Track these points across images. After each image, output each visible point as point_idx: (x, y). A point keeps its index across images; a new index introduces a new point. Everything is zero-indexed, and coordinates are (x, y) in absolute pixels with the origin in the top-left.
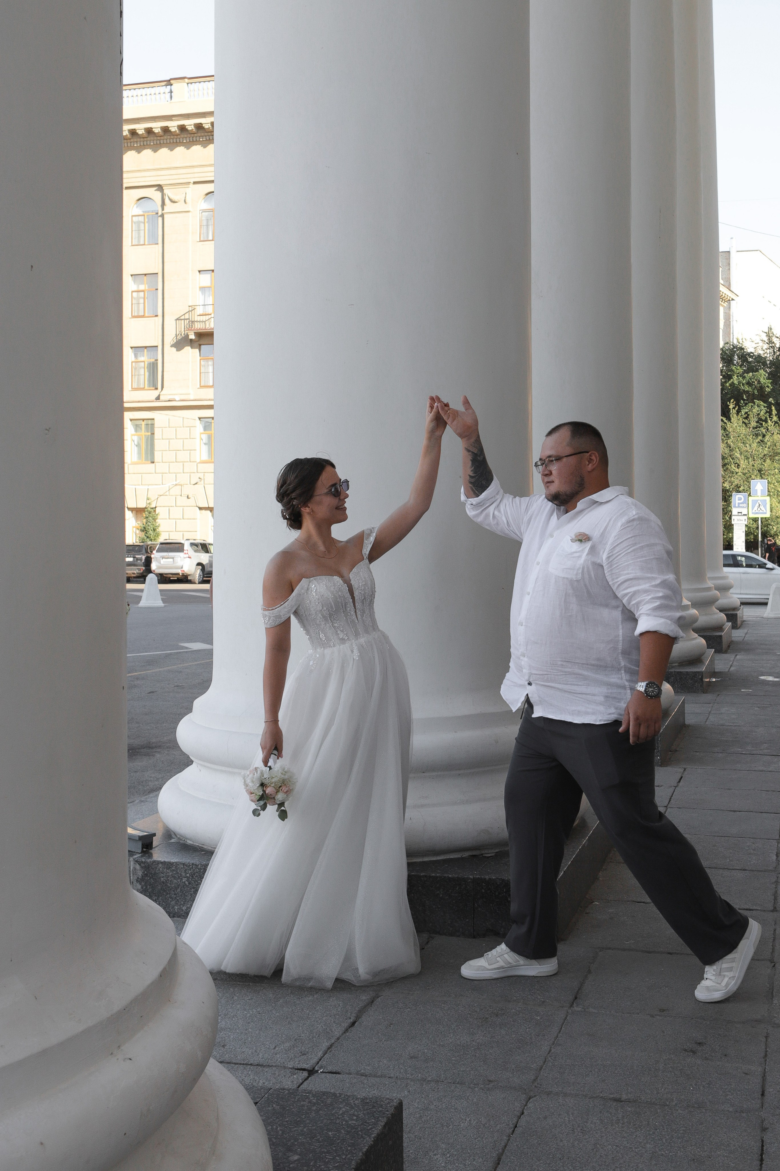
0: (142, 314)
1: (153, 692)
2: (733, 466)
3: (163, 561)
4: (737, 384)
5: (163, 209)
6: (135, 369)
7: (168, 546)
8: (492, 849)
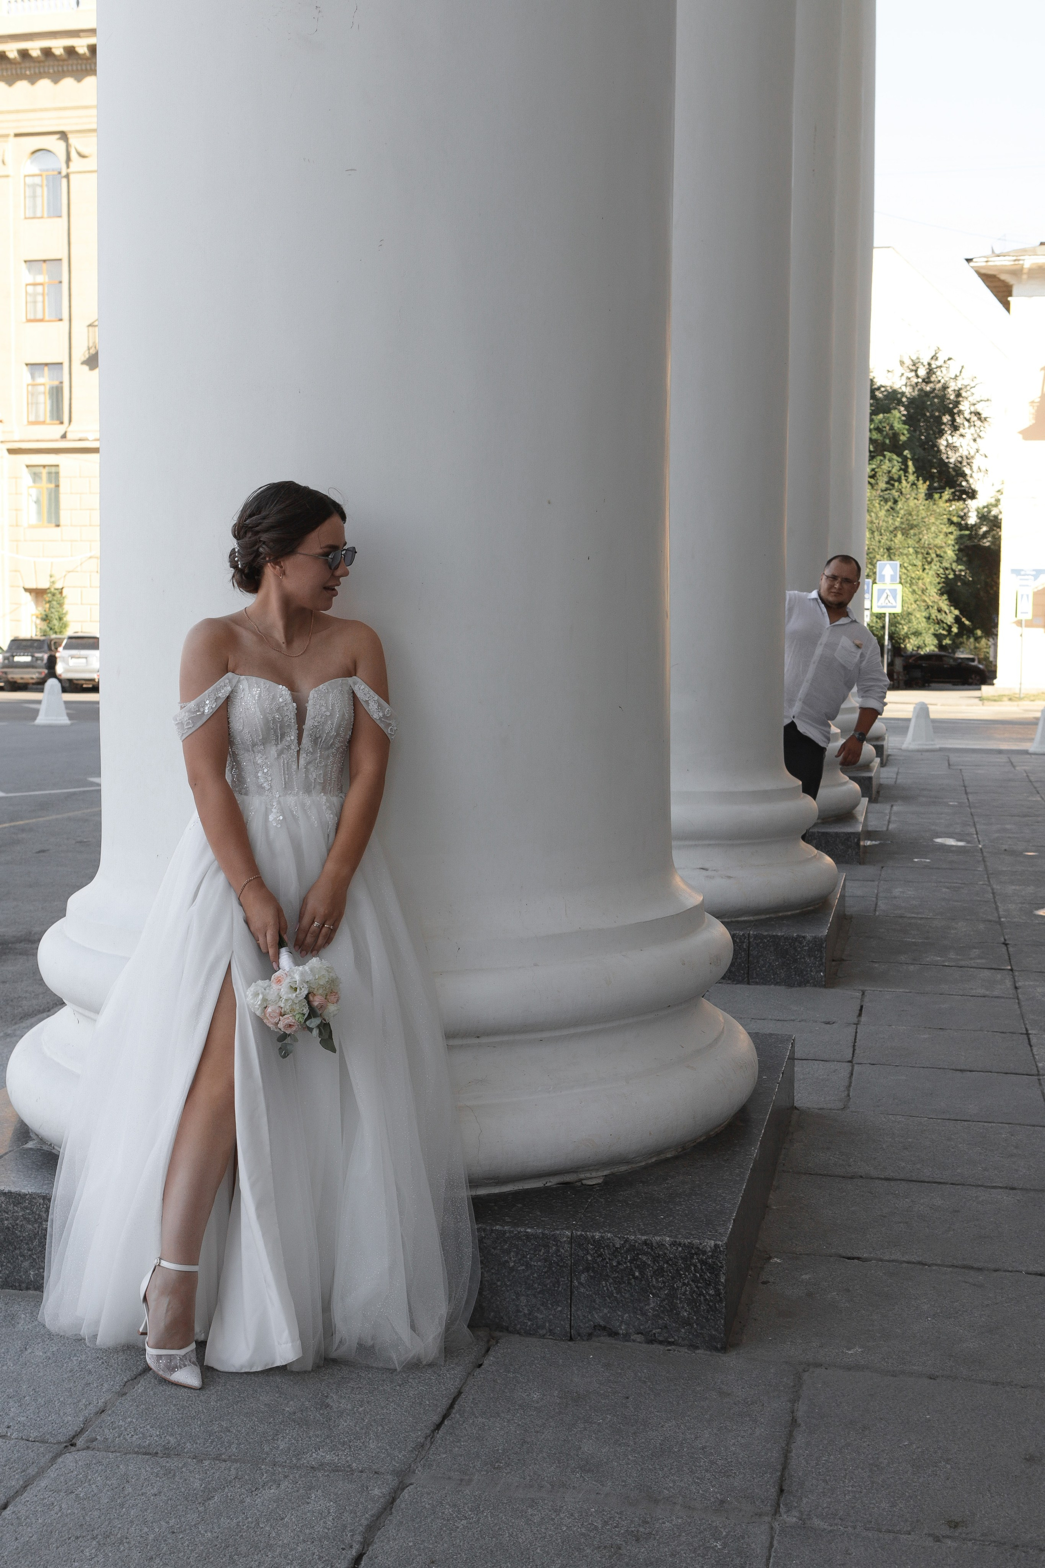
0: (39, 316)
1: (43, 851)
3: (72, 662)
5: (68, 167)
6: (32, 395)
7: (79, 641)
8: (597, 1170)
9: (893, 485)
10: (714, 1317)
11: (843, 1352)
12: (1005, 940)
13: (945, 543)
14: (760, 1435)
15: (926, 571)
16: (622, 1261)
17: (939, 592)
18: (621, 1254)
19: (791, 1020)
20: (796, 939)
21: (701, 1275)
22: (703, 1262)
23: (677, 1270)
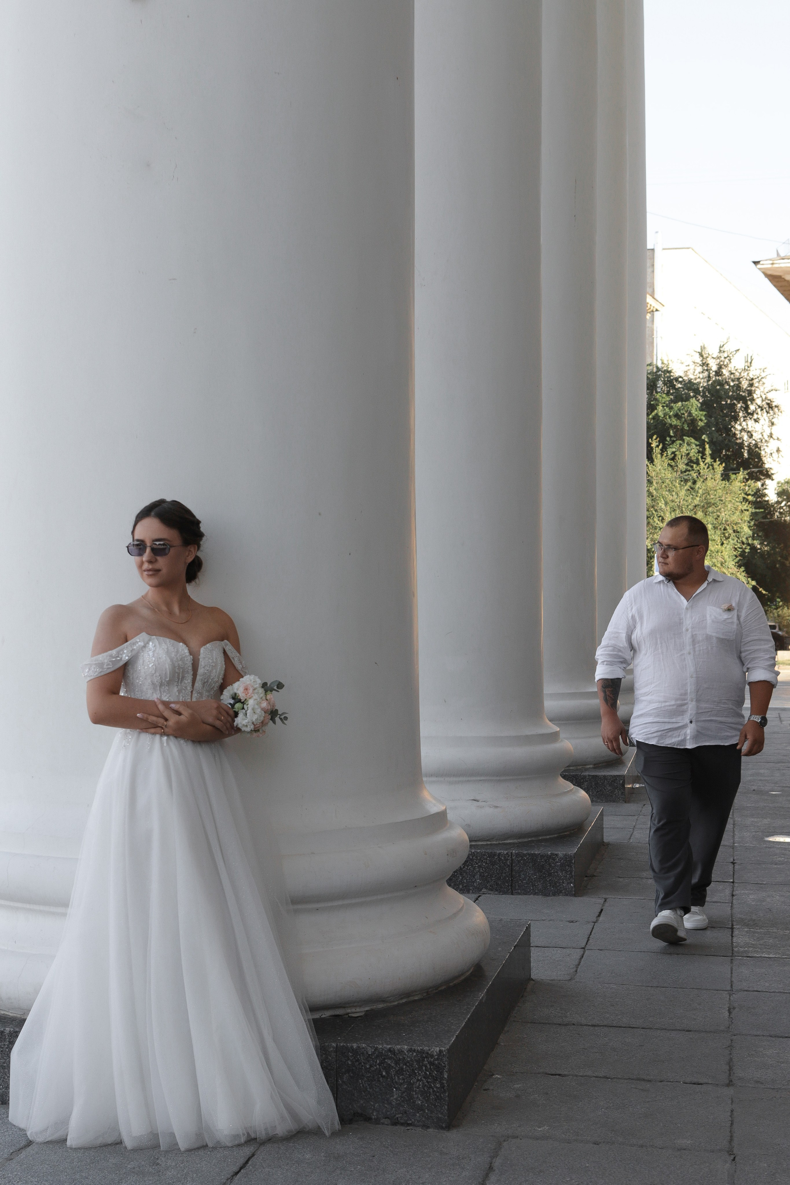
2: (656, 519)
4: (662, 416)
8: (360, 1006)
9: (692, 467)
10: (440, 1104)
11: (535, 1129)
12: (734, 860)
13: (741, 520)
14: (465, 1176)
15: (725, 545)
16: (373, 1064)
17: (737, 564)
18: (373, 1059)
19: (542, 920)
20: (550, 856)
21: (430, 1073)
22: (431, 1063)
23: (413, 1069)
